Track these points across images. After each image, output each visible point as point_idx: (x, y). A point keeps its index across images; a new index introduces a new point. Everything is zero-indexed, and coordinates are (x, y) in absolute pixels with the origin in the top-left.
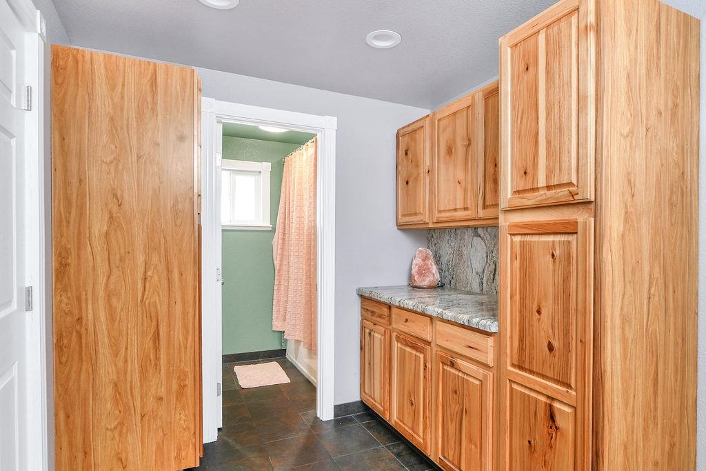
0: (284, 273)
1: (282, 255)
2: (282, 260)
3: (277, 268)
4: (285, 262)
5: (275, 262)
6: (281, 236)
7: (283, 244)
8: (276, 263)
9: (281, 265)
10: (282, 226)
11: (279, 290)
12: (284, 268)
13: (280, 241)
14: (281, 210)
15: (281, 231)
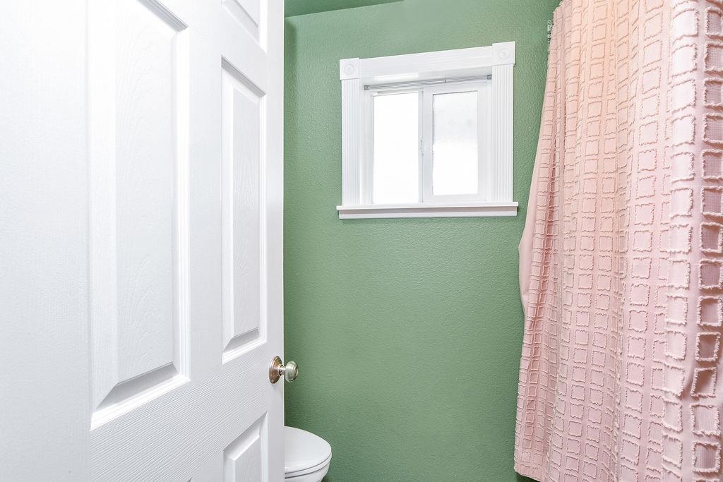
0: (544, 327)
1: (543, 279)
2: (542, 293)
3: (529, 314)
4: (548, 301)
5: (525, 298)
6: (540, 229)
7: (546, 251)
8: (528, 300)
9: (539, 306)
10: (543, 201)
11: (532, 371)
12: (546, 315)
13: (538, 243)
14: (541, 158)
15: (541, 215)
